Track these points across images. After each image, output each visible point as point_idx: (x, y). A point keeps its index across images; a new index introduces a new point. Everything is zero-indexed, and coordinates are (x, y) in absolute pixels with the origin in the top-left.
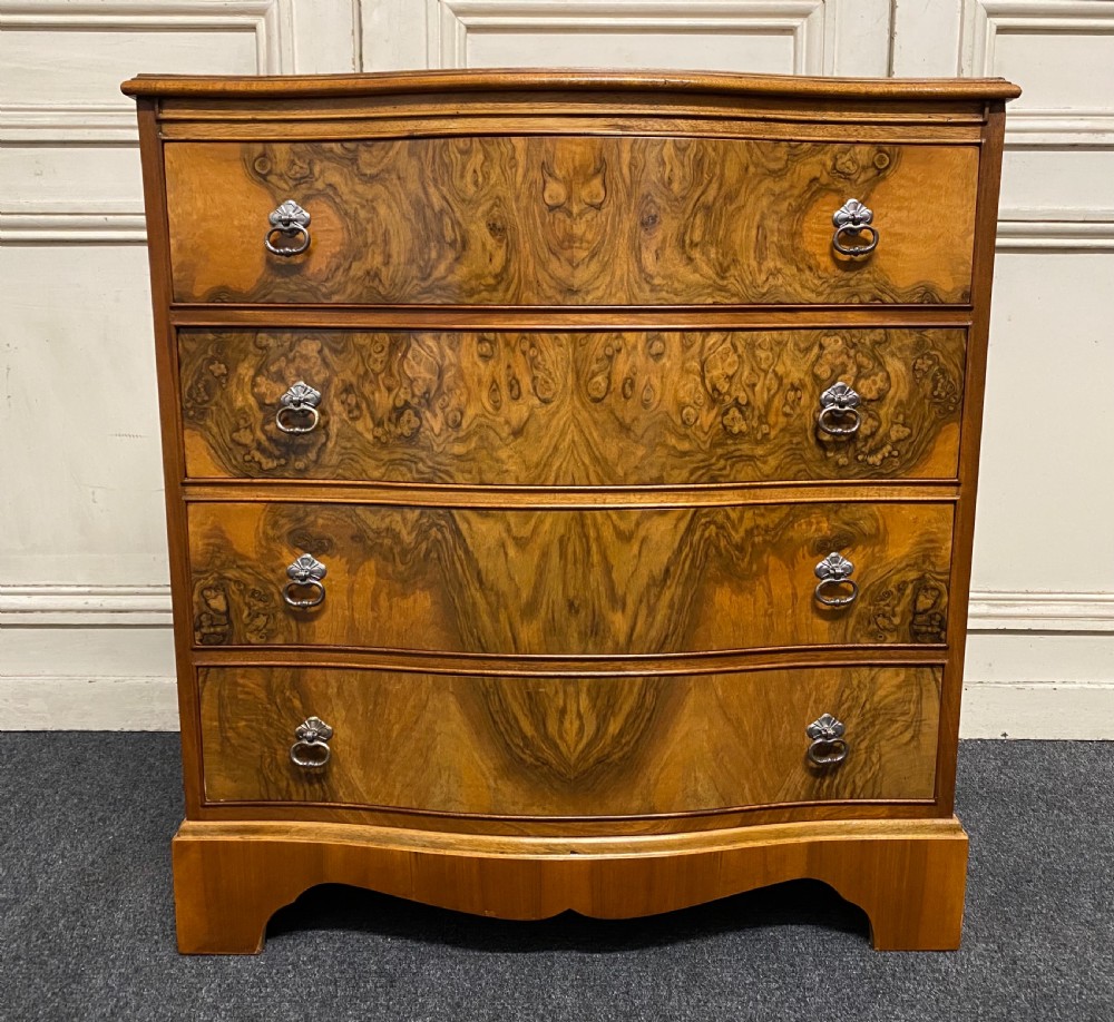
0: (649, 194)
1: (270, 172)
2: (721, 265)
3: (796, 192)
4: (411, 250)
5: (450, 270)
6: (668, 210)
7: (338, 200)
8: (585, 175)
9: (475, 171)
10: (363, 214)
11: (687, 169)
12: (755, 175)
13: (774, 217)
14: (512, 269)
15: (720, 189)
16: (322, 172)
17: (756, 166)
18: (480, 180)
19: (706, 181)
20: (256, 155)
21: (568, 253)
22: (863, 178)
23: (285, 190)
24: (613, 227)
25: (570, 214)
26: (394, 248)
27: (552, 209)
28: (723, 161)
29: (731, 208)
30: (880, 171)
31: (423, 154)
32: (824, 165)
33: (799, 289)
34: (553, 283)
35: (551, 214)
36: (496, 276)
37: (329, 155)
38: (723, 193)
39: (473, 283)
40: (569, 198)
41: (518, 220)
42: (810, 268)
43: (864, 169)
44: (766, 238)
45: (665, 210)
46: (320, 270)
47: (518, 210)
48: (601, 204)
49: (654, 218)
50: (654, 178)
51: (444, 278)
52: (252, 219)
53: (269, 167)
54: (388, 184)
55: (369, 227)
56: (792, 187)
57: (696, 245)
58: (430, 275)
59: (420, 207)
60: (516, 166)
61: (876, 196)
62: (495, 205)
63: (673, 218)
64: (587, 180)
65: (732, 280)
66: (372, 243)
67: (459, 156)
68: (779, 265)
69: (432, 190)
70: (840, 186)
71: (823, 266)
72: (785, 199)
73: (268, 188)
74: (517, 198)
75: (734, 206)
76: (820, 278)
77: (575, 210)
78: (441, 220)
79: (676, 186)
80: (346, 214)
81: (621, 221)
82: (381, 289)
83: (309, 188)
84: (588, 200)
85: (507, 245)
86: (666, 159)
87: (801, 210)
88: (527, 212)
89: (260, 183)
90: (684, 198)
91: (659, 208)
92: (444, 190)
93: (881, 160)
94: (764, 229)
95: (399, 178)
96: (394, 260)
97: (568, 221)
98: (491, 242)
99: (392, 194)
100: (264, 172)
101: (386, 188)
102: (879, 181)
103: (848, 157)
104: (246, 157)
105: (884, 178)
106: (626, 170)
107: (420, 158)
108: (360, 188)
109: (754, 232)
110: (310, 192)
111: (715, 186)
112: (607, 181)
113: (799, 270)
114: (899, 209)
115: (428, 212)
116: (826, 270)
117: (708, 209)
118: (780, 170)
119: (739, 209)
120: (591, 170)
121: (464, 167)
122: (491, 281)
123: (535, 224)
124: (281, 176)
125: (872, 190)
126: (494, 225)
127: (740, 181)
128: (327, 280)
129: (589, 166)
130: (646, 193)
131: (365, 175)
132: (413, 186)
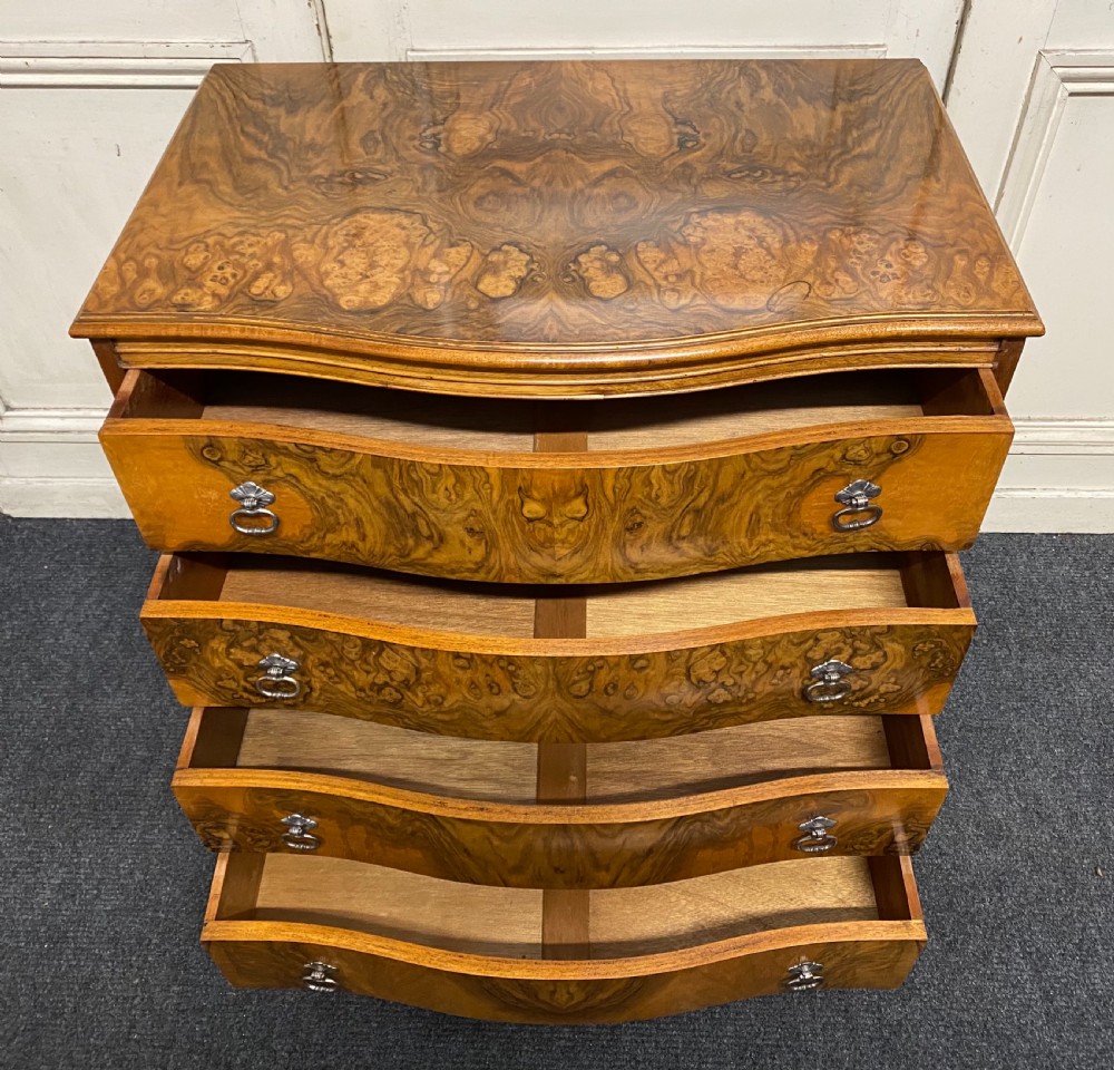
0: (635, 508)
1: (221, 459)
2: (709, 548)
3: (797, 482)
4: (387, 535)
5: (430, 554)
6: (655, 517)
7: (302, 487)
8: (565, 497)
9: (446, 489)
10: (330, 502)
11: (677, 487)
12: (751, 478)
13: (770, 504)
14: (492, 560)
15: (711, 495)
16: (279, 464)
17: (754, 471)
18: (453, 497)
19: (696, 493)
20: (201, 445)
21: (550, 551)
22: (875, 461)
23: (241, 474)
24: (596, 533)
25: (550, 524)
26: (369, 531)
27: (530, 520)
28: (717, 475)
29: (722, 507)
30: (895, 455)
31: (388, 468)
32: (832, 457)
33: (791, 550)
34: (534, 570)
35: (531, 524)
36: (476, 563)
37: (285, 451)
38: (715, 497)
39: (454, 566)
40: (549, 513)
41: (497, 527)
42: (805, 534)
43: (878, 455)
44: (759, 521)
45: (651, 518)
46: (294, 535)
47: (496, 520)
48: (584, 517)
49: (640, 525)
50: (639, 496)
51: (424, 559)
52: (214, 495)
53: (219, 455)
54: (354, 484)
55: (340, 511)
56: (792, 479)
57: (684, 538)
58: (408, 555)
59: (391, 507)
60: (491, 488)
61: (886, 476)
62: (470, 515)
63: (659, 523)
64: (568, 500)
65: (721, 555)
66: (345, 523)
67: (429, 477)
68: (771, 537)
69: (402, 497)
70: (847, 470)
71: (819, 531)
72: (785, 489)
73: (222, 471)
74: (494, 512)
75: (727, 504)
76: (814, 539)
77: (556, 521)
78: (415, 520)
79: (664, 501)
80: (312, 498)
81: (604, 528)
82: (359, 556)
83: (269, 474)
84: (570, 515)
85: (486, 543)
86: (654, 481)
87: (801, 494)
88: (505, 522)
89: (212, 467)
90: (671, 507)
91: (645, 518)
92: (417, 500)
93: (899, 447)
94: (757, 514)
95: (365, 482)
96: (370, 539)
97: (549, 529)
98: (468, 540)
99: (360, 493)
100: (216, 459)
101: (352, 486)
102: (892, 463)
103: (862, 447)
104: (191, 446)
105: (900, 460)
106: (609, 493)
107: (385, 471)
108: (324, 482)
109: (746, 519)
110: (271, 478)
111: (706, 494)
112: (590, 501)
113: (792, 537)
114: (911, 484)
115: (401, 512)
116: (821, 534)
117: (698, 512)
118: (780, 469)
119: (733, 506)
120: (572, 493)
121: (434, 485)
122: (473, 566)
123: (514, 530)
124: (234, 463)
125: (884, 471)
126: (472, 529)
127: (735, 486)
128: (302, 542)
129: (570, 490)
130: (631, 507)
131: (327, 473)
132: (383, 490)
